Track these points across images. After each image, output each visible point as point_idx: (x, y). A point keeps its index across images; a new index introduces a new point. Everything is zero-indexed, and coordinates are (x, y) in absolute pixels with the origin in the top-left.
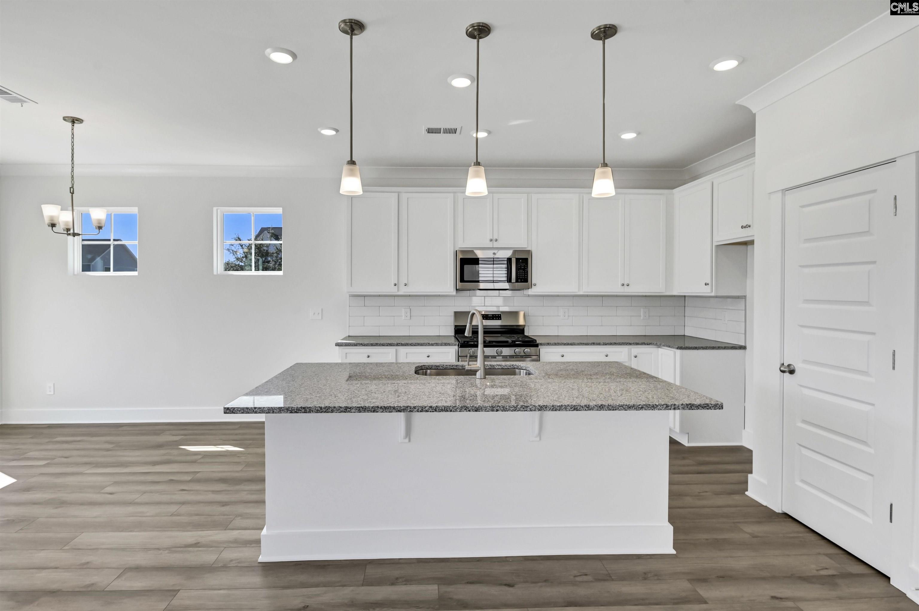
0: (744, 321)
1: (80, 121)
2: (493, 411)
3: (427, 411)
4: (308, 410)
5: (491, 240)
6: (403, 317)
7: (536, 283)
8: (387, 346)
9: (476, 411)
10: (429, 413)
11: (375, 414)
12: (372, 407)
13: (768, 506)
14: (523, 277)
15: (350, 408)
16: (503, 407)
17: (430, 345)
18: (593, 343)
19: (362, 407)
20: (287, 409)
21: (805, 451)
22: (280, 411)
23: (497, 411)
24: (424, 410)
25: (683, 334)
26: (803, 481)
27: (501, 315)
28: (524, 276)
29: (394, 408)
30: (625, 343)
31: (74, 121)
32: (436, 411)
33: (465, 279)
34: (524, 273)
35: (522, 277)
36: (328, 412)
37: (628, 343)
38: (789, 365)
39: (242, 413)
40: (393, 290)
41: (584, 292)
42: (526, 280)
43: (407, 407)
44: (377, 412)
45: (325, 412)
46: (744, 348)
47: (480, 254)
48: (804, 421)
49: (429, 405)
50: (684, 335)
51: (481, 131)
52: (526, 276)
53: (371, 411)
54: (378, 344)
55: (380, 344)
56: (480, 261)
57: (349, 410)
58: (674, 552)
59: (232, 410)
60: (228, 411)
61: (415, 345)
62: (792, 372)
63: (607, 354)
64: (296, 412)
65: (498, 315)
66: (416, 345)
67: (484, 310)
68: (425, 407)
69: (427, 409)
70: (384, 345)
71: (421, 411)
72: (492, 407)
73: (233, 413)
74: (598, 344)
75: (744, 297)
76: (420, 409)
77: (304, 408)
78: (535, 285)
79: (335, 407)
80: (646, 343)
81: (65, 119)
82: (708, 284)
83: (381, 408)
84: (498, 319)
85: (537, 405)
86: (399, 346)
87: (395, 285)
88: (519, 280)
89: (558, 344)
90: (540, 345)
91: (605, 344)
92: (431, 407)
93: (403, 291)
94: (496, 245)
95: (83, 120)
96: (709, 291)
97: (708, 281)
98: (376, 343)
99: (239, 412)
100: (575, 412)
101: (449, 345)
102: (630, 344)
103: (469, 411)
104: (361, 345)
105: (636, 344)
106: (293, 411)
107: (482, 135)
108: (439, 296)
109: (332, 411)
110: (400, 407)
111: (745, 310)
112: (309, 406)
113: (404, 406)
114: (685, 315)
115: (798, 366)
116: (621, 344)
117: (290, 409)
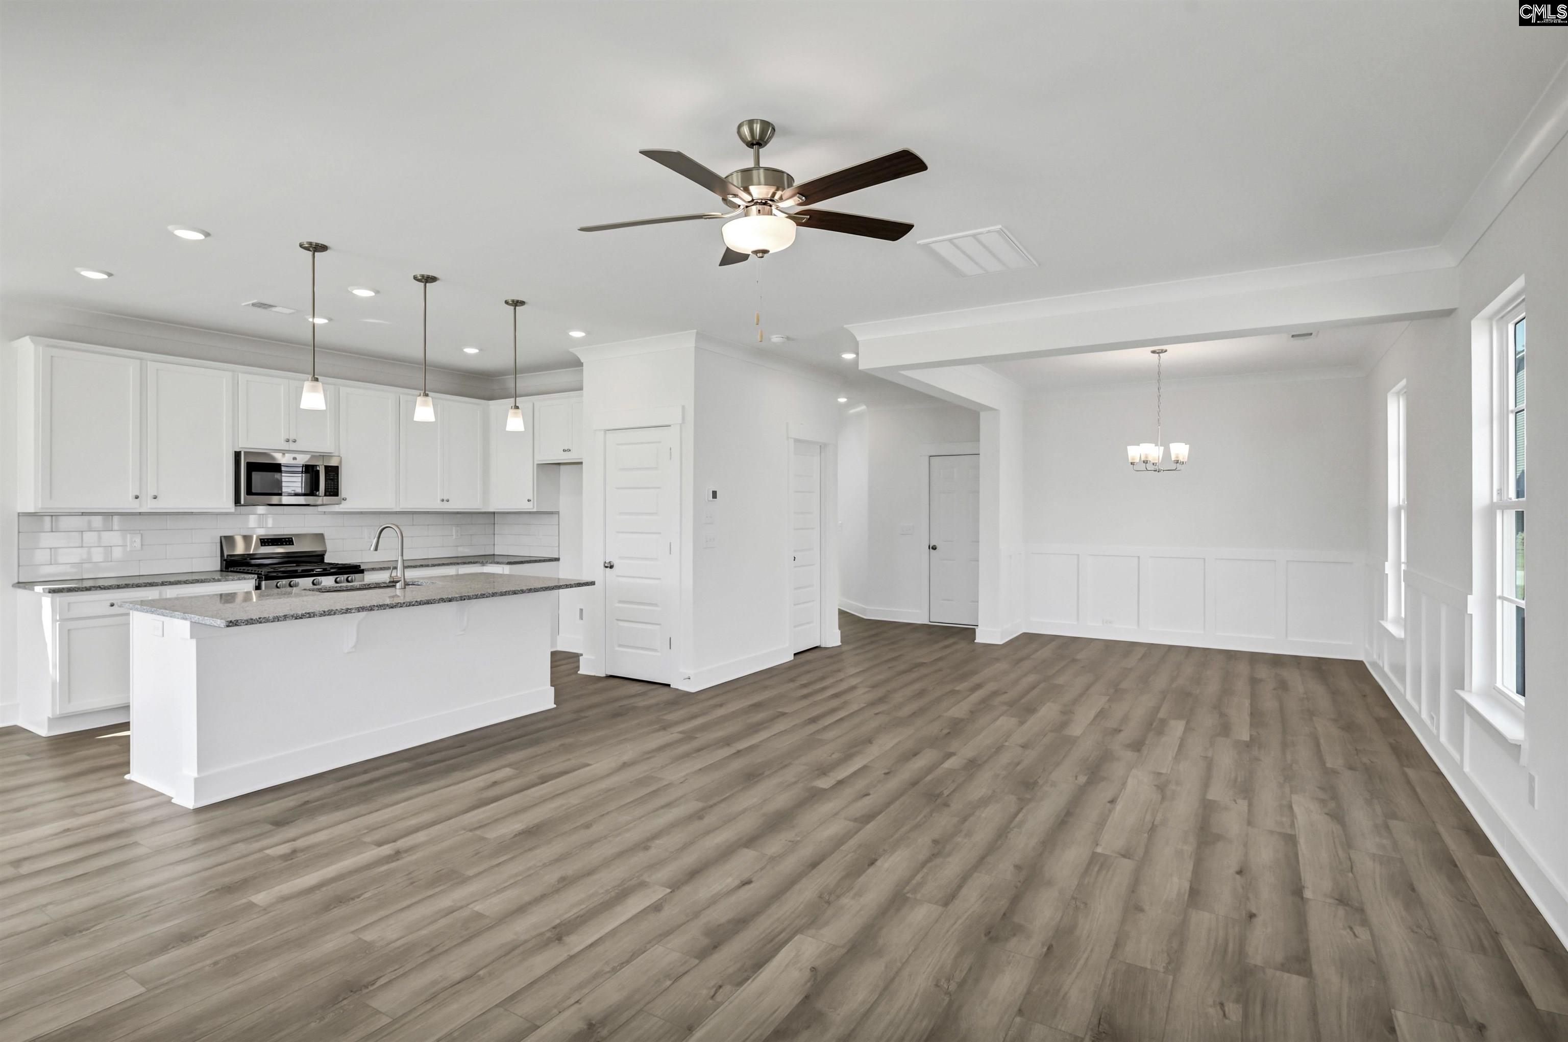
0: (558, 534)
2: (461, 600)
3: (413, 605)
4: (312, 615)
5: (288, 441)
6: (129, 546)
7: (347, 497)
8: (145, 586)
9: (450, 601)
10: (415, 606)
11: (372, 612)
12: (370, 606)
13: (596, 675)
14: (334, 488)
15: (351, 609)
16: (468, 596)
17: (215, 581)
19: (360, 607)
20: (292, 616)
21: (621, 624)
22: (285, 618)
23: (464, 599)
24: (411, 604)
25: (493, 553)
26: (620, 646)
27: (292, 538)
29: (387, 605)
32: (420, 604)
33: (253, 491)
34: (335, 484)
35: (331, 489)
36: (330, 615)
38: (610, 562)
39: (246, 624)
40: (135, 507)
41: (401, 508)
42: (336, 494)
43: (398, 603)
44: (374, 610)
45: (328, 615)
46: (557, 560)
47: (280, 459)
48: (620, 602)
49: (415, 600)
50: (494, 555)
51: (317, 318)
52: (337, 486)
53: (369, 610)
54: (129, 584)
55: (133, 585)
56: (282, 467)
57: (349, 610)
58: (555, 706)
59: (235, 622)
60: (230, 624)
61: (191, 583)
62: (611, 567)
64: (301, 618)
65: (288, 538)
66: (194, 581)
67: (262, 532)
68: (412, 602)
69: (413, 603)
70: (139, 586)
71: (409, 606)
72: (461, 597)
73: (236, 625)
75: (558, 513)
76: (408, 604)
77: (308, 613)
78: (345, 500)
79: (337, 610)
82: (530, 501)
83: (377, 606)
84: (290, 544)
85: (491, 593)
86: (166, 585)
87: (137, 497)
88: (328, 493)
90: (366, 571)
91: (434, 565)
92: (416, 601)
93: (148, 506)
94: (293, 447)
96: (531, 507)
97: (531, 498)
98: (126, 584)
99: (242, 624)
100: (515, 595)
102: (458, 564)
103: (445, 602)
104: (99, 589)
106: (298, 617)
107: (319, 321)
108: (192, 513)
109: (335, 614)
110: (393, 604)
111: (559, 525)
112: (313, 611)
113: (395, 603)
114: (495, 533)
115: (616, 562)
117: (295, 616)
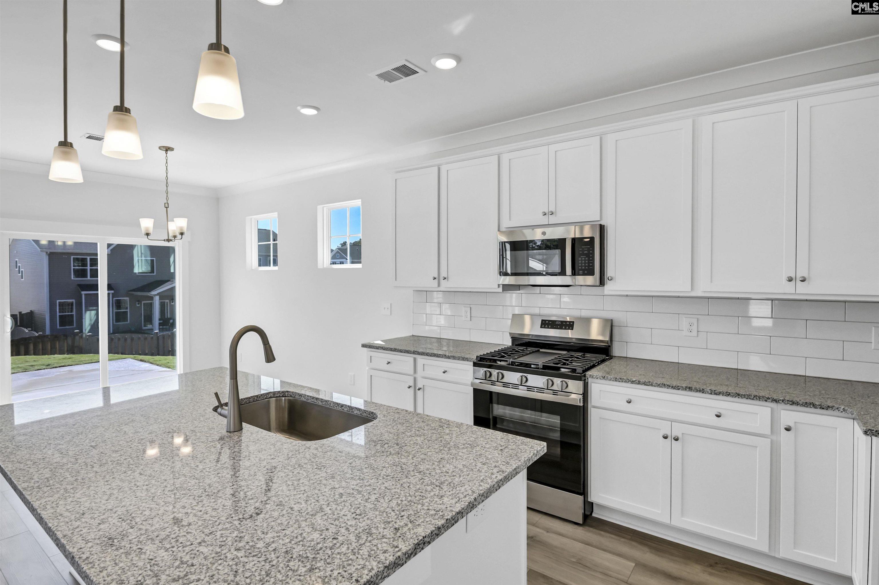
1: (172, 149)
5: (545, 214)
14: (587, 268)
17: (446, 358)
18: (689, 388)
27: (573, 322)
28: (589, 266)
30: (763, 397)
31: (167, 149)
34: (589, 260)
35: (585, 266)
37: (768, 398)
47: (529, 235)
52: (591, 264)
63: (719, 413)
66: (432, 355)
74: (700, 391)
80: (817, 403)
81: (160, 148)
86: (416, 354)
88: (579, 272)
89: (620, 380)
90: (589, 377)
95: (173, 149)
101: (468, 361)
104: (382, 349)
105: (791, 403)
116: (752, 397)
